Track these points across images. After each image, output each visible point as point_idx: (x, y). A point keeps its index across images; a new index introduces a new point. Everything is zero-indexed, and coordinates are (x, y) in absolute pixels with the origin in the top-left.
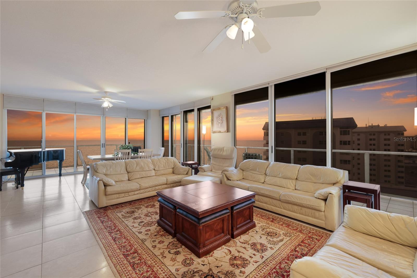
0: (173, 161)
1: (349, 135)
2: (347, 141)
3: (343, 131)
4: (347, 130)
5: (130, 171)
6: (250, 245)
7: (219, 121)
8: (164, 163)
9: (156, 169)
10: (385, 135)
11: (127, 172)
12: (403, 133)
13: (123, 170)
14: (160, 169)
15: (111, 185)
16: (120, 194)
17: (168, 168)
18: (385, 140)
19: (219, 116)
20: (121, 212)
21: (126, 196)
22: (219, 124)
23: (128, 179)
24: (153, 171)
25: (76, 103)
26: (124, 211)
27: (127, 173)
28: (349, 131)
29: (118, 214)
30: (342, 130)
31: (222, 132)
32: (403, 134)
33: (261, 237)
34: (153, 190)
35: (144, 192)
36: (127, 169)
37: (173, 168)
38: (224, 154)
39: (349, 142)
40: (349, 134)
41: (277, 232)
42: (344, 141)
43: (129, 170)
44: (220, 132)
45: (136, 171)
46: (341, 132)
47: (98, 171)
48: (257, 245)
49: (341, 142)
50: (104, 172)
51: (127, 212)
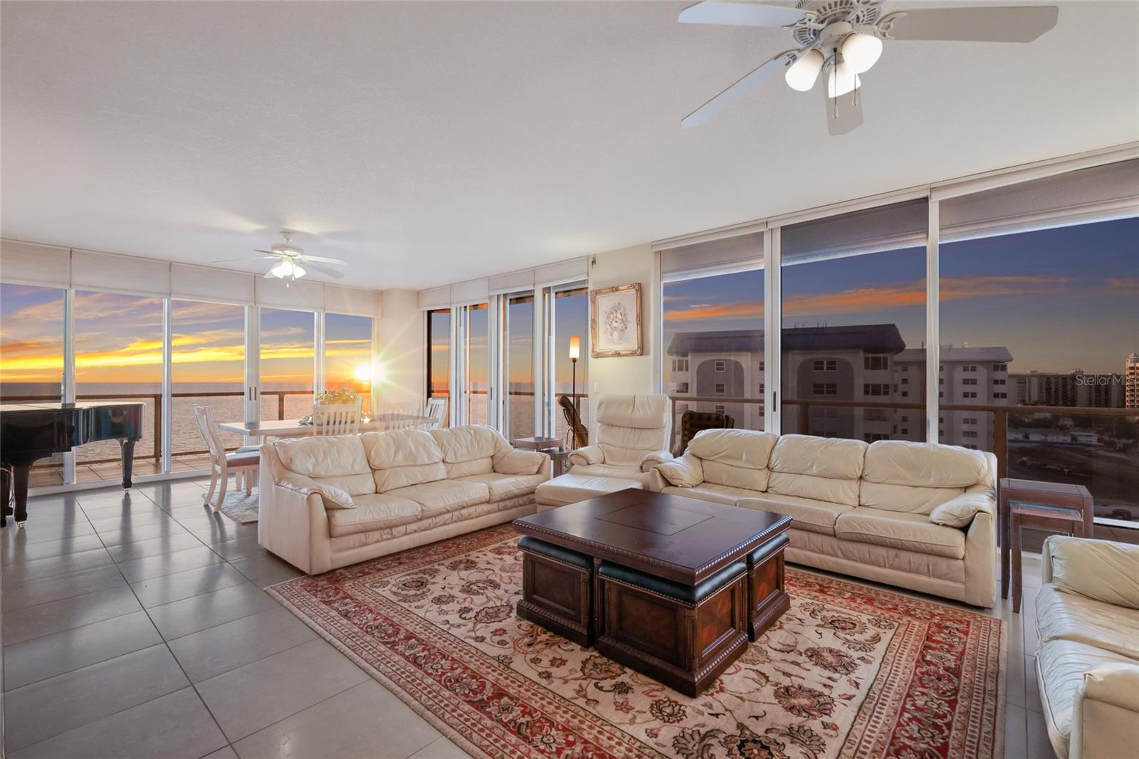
0: (490, 435)
1: (887, 369)
2: (880, 385)
3: (872, 358)
4: (881, 355)
5: (381, 467)
6: (803, 655)
7: (615, 324)
8: (469, 443)
9: (447, 460)
10: (966, 369)
11: (371, 468)
12: (1006, 365)
13: (360, 465)
14: (460, 460)
15: (345, 506)
16: (367, 534)
17: (479, 456)
18: (966, 382)
19: (615, 309)
20: (384, 585)
21: (384, 537)
22: (616, 334)
23: (373, 488)
24: (442, 465)
25: (170, 265)
26: (393, 582)
27: (370, 470)
28: (885, 359)
29: (380, 590)
30: (870, 355)
31: (624, 355)
32: (1004, 368)
33: (820, 634)
34: (454, 518)
35: (432, 526)
36: (371, 461)
37: (492, 457)
38: (639, 414)
39: (886, 386)
40: (885, 367)
41: (853, 618)
42: (873, 385)
43: (376, 463)
44: (618, 354)
45: (396, 464)
46: (867, 359)
47: (293, 467)
48: (824, 654)
49: (866, 386)
50: (309, 470)
51: (404, 585)
